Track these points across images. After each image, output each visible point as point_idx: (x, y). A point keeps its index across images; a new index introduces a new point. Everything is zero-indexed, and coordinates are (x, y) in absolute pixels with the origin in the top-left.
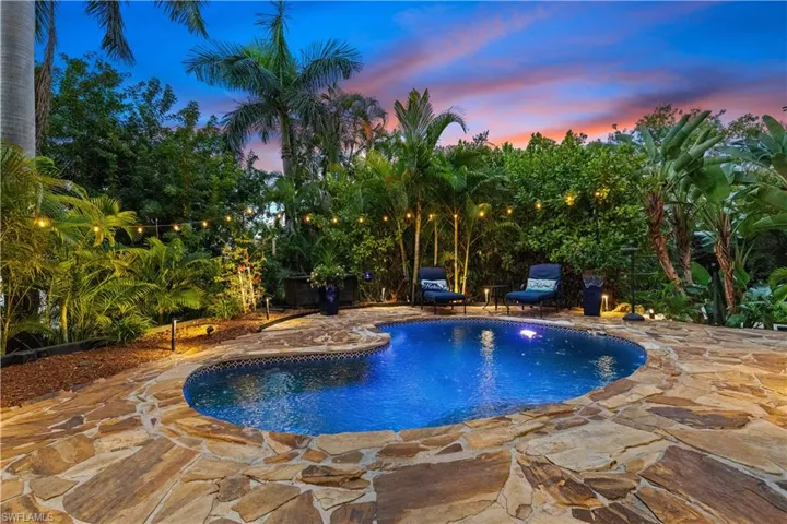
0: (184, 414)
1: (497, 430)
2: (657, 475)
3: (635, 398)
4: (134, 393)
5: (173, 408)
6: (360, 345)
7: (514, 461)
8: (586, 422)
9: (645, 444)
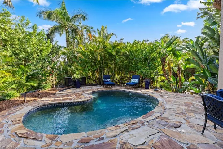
0: (20, 128)
1: (116, 131)
2: (156, 145)
3: (154, 117)
4: (5, 119)
5: (17, 125)
6: (83, 100)
7: (118, 142)
8: (140, 127)
9: (155, 134)
